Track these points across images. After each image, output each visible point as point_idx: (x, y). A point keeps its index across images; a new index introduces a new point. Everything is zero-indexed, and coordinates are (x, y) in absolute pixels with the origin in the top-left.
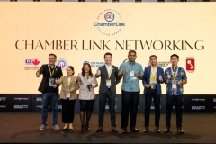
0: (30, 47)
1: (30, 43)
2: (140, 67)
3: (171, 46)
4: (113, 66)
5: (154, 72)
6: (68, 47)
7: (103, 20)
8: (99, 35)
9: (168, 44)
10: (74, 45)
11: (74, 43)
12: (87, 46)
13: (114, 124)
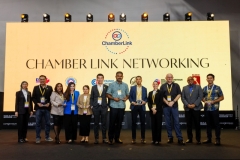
0: (40, 66)
1: (40, 62)
2: (126, 86)
3: (177, 64)
4: (104, 86)
5: (139, 91)
6: (77, 66)
7: (110, 39)
8: (107, 54)
9: (174, 61)
10: (82, 64)
11: (83, 62)
12: (95, 64)
13: (104, 137)
